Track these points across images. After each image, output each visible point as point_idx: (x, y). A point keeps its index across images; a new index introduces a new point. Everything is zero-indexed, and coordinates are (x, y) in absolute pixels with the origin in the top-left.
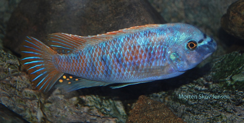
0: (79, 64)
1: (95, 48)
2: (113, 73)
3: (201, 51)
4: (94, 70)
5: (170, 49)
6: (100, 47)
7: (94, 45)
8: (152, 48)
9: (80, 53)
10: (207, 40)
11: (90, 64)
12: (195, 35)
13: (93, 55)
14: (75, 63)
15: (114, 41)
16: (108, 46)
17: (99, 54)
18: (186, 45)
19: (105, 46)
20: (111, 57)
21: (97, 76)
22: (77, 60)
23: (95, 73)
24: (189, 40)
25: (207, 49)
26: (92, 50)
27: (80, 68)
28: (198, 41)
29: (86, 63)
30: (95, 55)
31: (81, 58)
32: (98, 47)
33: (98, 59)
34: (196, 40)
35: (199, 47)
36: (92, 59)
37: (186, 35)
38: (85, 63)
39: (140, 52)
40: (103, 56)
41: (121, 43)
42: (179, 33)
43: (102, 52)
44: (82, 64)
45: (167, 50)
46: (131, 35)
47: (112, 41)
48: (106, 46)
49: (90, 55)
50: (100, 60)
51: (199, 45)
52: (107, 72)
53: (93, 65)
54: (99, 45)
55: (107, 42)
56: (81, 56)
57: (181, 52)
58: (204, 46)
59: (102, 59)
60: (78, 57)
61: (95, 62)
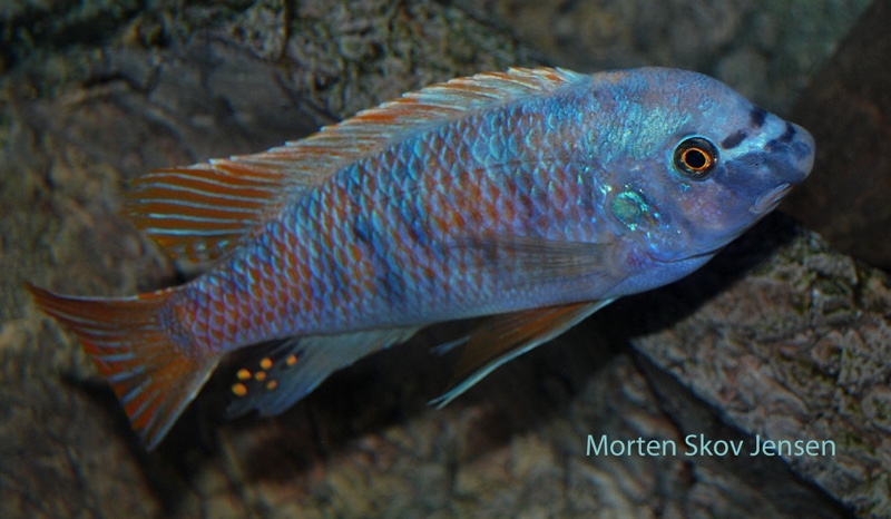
0: (281, 277)
1: (324, 196)
2: (410, 283)
3: (737, 180)
4: (342, 286)
5: (607, 178)
6: (342, 184)
7: (320, 182)
8: (531, 175)
9: (270, 233)
10: (763, 135)
11: (319, 262)
12: (705, 114)
13: (323, 222)
14: (266, 282)
15: (389, 154)
16: (369, 175)
17: (343, 216)
18: (671, 159)
19: (357, 180)
20: (385, 222)
21: (359, 307)
22: (268, 266)
23: (348, 298)
24: (684, 136)
25: (764, 170)
26: (312, 203)
27: (289, 292)
28: (724, 137)
29: (304, 262)
30: (330, 220)
31: (282, 248)
32: (335, 188)
33: (343, 238)
34: (714, 136)
35: (727, 163)
36: (324, 243)
37: (667, 118)
38: (301, 265)
39: (485, 195)
40: (356, 219)
41: (412, 160)
42: (637, 113)
43: (353, 204)
44: (293, 272)
45: (595, 181)
46: (451, 126)
47: (381, 153)
48: (361, 180)
49: (310, 226)
50: (350, 239)
51: (726, 155)
52: (385, 282)
53: (333, 266)
54: (337, 178)
55: (365, 160)
56: (277, 243)
57: (656, 187)
58: (751, 158)
59: (358, 234)
60: (269, 252)
61: (335, 249)
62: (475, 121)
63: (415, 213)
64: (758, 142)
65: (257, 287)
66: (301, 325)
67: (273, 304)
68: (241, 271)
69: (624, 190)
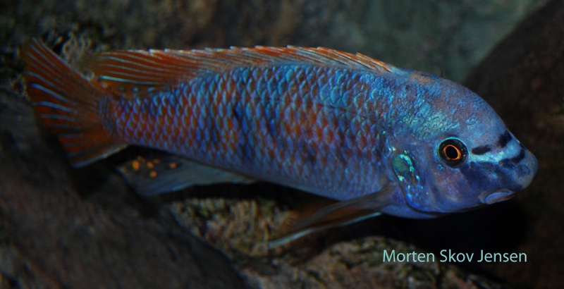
0: (179, 119)
1: (221, 80)
2: (259, 155)
3: (475, 175)
4: (216, 139)
5: (395, 143)
6: (235, 78)
7: (222, 71)
8: (350, 121)
9: (182, 90)
10: (502, 153)
11: (205, 120)
12: (468, 127)
13: (215, 97)
14: (169, 117)
15: (270, 70)
16: (253, 79)
17: (229, 98)
18: (437, 146)
19: (245, 80)
20: (254, 113)
21: (223, 156)
22: (173, 109)
23: (217, 148)
24: (450, 136)
25: (495, 176)
26: (213, 82)
27: (181, 130)
28: (475, 146)
29: (196, 116)
30: (220, 98)
31: (186, 102)
32: (230, 78)
33: (225, 111)
34: (469, 143)
35: (472, 163)
36: (212, 109)
37: (444, 120)
38: (194, 116)
39: (319, 122)
40: (237, 104)
41: (282, 81)
42: (427, 110)
43: (237, 93)
44: (188, 119)
45: (387, 141)
46: (314, 69)
47: (266, 68)
48: (248, 80)
49: (207, 97)
50: (229, 114)
51: (473, 158)
52: (243, 148)
53: (214, 126)
54: (233, 73)
55: (255, 68)
56: (184, 98)
57: (423, 160)
58: (489, 165)
59: (235, 113)
60: (177, 101)
61: (217, 117)
62: (330, 72)
63: (273, 114)
64: (497, 157)
65: (162, 118)
66: (183, 151)
67: (169, 132)
68: (156, 103)
69: (403, 153)
